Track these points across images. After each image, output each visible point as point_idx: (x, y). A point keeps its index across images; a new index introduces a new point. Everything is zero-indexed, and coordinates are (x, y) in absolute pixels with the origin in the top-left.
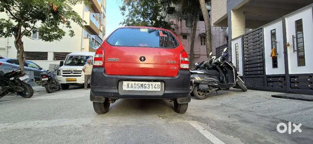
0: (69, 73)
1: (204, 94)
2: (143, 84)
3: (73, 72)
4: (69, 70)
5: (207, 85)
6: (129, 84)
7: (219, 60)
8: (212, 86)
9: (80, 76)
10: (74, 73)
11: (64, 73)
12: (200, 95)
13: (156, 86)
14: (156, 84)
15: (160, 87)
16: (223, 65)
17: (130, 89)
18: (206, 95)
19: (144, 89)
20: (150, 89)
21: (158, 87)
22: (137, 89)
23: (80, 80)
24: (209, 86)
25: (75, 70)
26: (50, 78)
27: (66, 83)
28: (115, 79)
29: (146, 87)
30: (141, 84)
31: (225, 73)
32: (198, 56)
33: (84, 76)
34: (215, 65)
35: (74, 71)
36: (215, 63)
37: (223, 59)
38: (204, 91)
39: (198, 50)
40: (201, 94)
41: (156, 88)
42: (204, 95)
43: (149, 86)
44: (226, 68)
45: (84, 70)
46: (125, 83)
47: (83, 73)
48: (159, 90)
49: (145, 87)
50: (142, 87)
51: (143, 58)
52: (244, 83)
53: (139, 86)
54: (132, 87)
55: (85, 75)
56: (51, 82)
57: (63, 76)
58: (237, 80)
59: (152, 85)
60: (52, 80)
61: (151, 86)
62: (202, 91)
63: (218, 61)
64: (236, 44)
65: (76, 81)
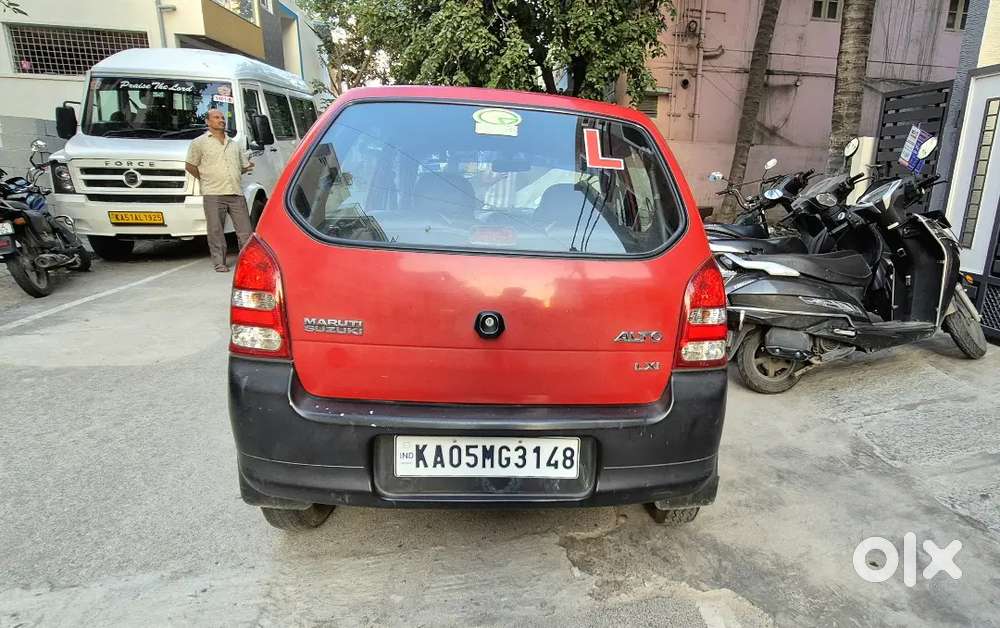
0: (120, 184)
1: (783, 370)
2: (492, 447)
3: (141, 178)
4: (112, 165)
5: (805, 336)
6: (425, 446)
7: (887, 199)
8: (825, 339)
9: (181, 199)
10: (145, 184)
11: (89, 183)
12: (766, 373)
13: (559, 457)
14: (556, 449)
15: (576, 458)
16: (902, 226)
17: (431, 471)
18: (791, 377)
19: (498, 472)
20: (530, 471)
21: (568, 463)
22: (464, 472)
23: (185, 219)
24: (813, 337)
25: (146, 166)
26: (20, 221)
27: (113, 234)
28: (352, 430)
29: (508, 459)
30: (484, 447)
31: (903, 266)
32: (790, 80)
33: (200, 200)
34: (862, 221)
35: (144, 172)
36: (865, 213)
37: (908, 197)
38: (787, 357)
39: (792, 48)
40: (772, 368)
41: (556, 465)
42: (784, 377)
43: (523, 457)
44: (910, 243)
45: (194, 171)
46: (404, 446)
47: (191, 184)
48: (572, 473)
49: (504, 462)
50: (488, 462)
51: (490, 322)
52: (978, 317)
53: (476, 458)
54: (439, 460)
55: (207, 199)
56: (33, 244)
57: (92, 197)
58: (951, 310)
59: (537, 450)
60: (37, 235)
61: (531, 457)
62: (776, 359)
63: (881, 204)
64: (989, 102)
65: (163, 225)
